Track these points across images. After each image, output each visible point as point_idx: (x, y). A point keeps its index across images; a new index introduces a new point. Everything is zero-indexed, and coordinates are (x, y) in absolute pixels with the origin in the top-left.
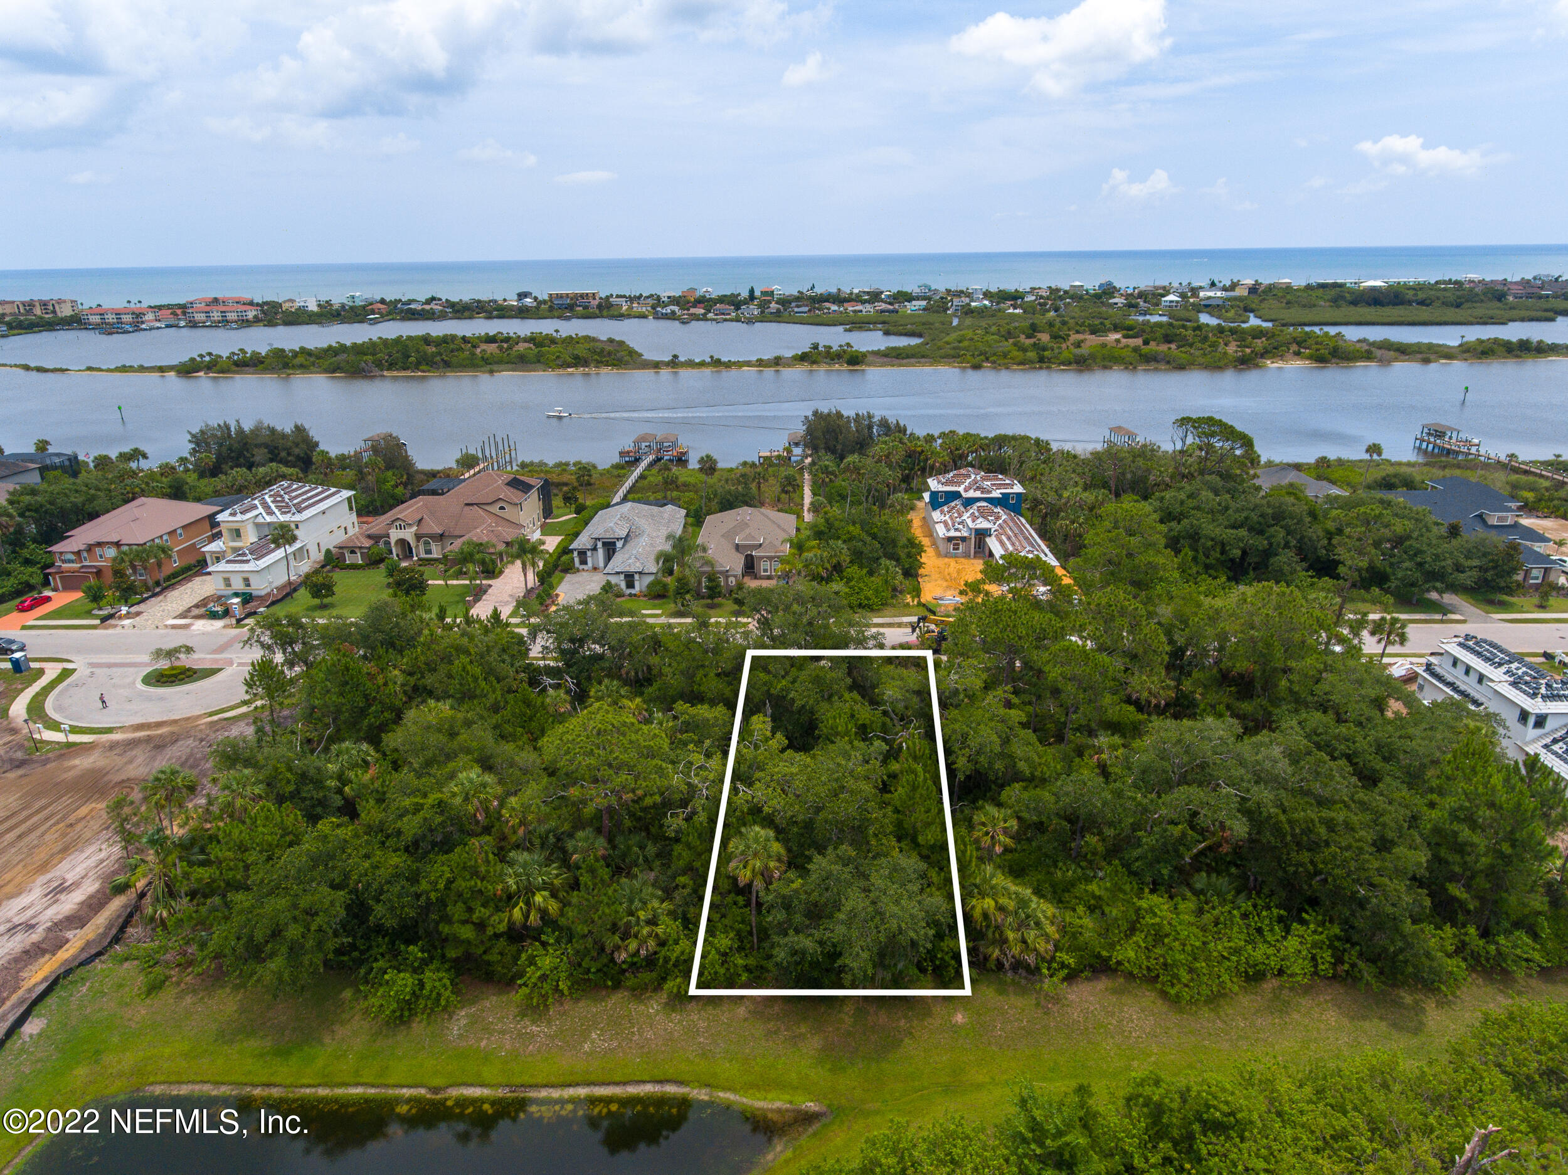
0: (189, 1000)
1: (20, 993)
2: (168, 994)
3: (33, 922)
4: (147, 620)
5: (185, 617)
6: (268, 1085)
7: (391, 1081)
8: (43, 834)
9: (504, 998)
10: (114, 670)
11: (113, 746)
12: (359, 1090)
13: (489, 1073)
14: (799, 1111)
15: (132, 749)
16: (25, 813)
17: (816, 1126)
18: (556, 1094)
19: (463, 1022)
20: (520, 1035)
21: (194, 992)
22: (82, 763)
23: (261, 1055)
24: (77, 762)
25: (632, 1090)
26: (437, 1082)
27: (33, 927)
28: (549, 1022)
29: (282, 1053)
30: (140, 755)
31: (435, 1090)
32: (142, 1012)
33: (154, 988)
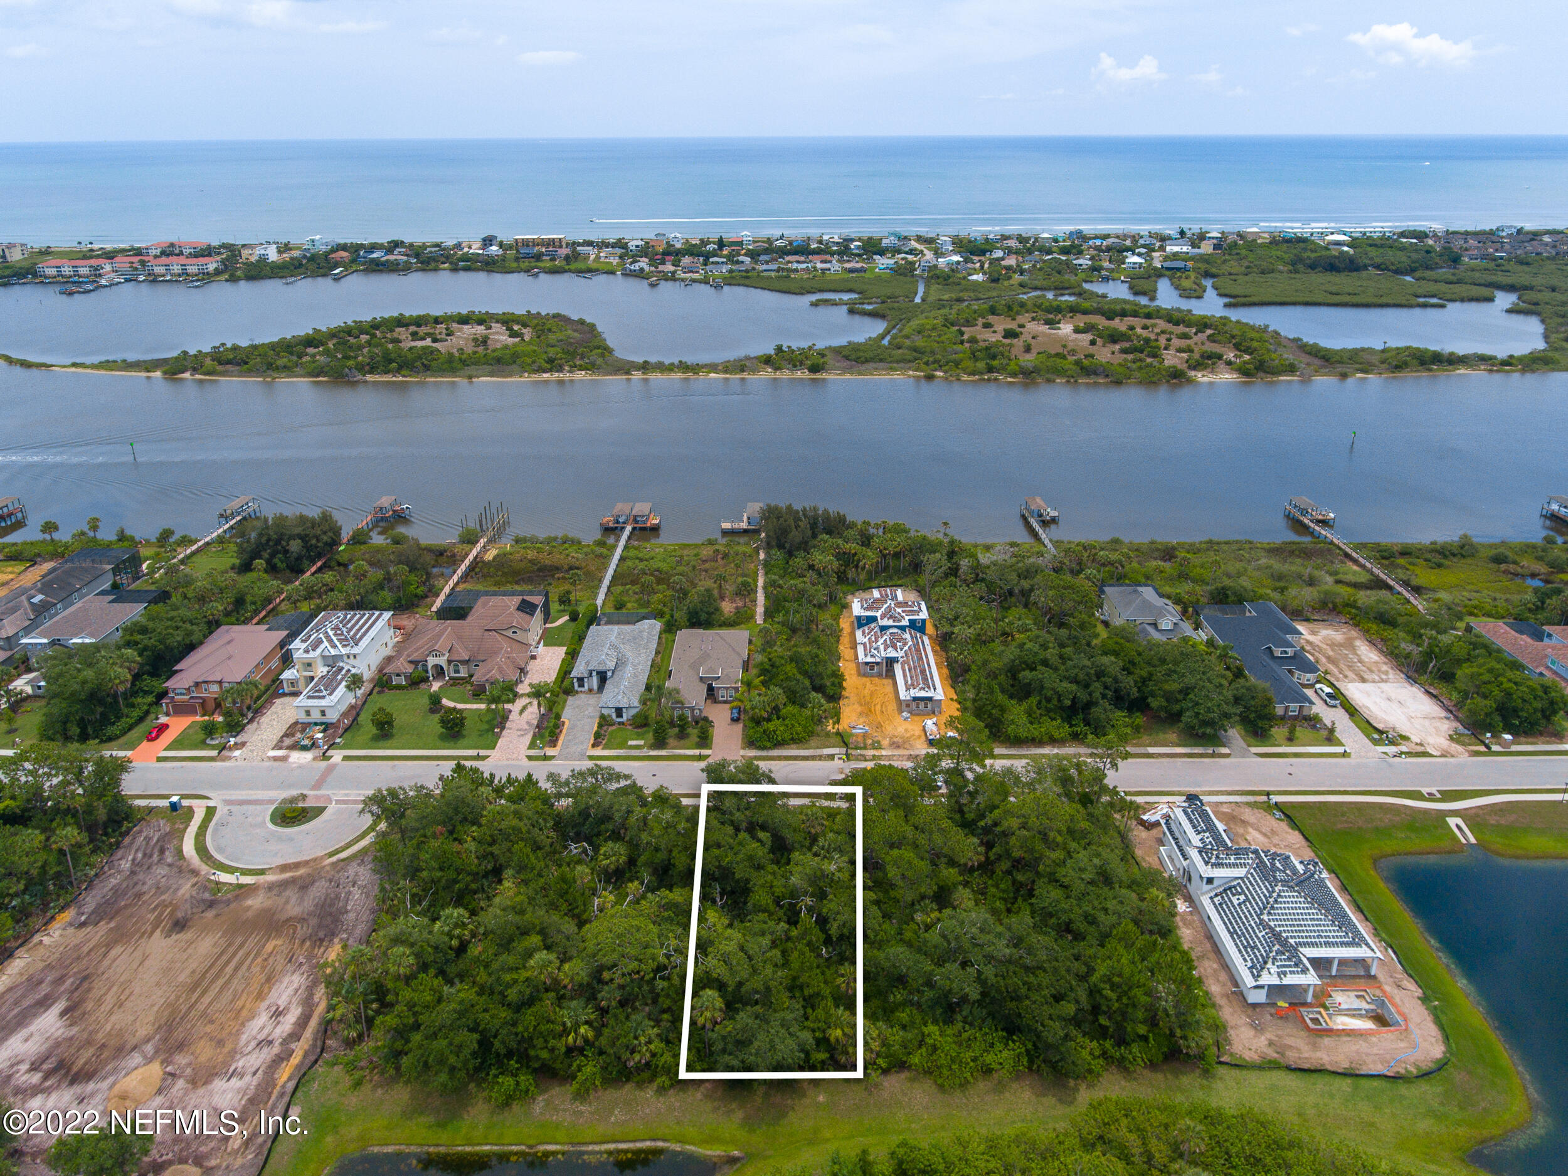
0: (380, 1091)
1: (278, 1088)
2: (367, 1087)
3: (270, 1038)
4: (252, 751)
5: (281, 748)
6: (438, 1145)
7: (506, 1142)
8: (249, 967)
9: (563, 1088)
10: (245, 807)
11: (271, 887)
12: (487, 1148)
13: (560, 1135)
14: (728, 1156)
15: (284, 890)
16: (232, 950)
17: (739, 1165)
18: (597, 1148)
19: (542, 1104)
20: (574, 1112)
21: (382, 1086)
22: (255, 902)
23: (430, 1127)
24: (249, 902)
25: (639, 1145)
26: (532, 1142)
27: (271, 1042)
28: (590, 1103)
29: (442, 1125)
30: (292, 894)
31: (531, 1147)
32: (353, 1100)
33: (358, 1084)
